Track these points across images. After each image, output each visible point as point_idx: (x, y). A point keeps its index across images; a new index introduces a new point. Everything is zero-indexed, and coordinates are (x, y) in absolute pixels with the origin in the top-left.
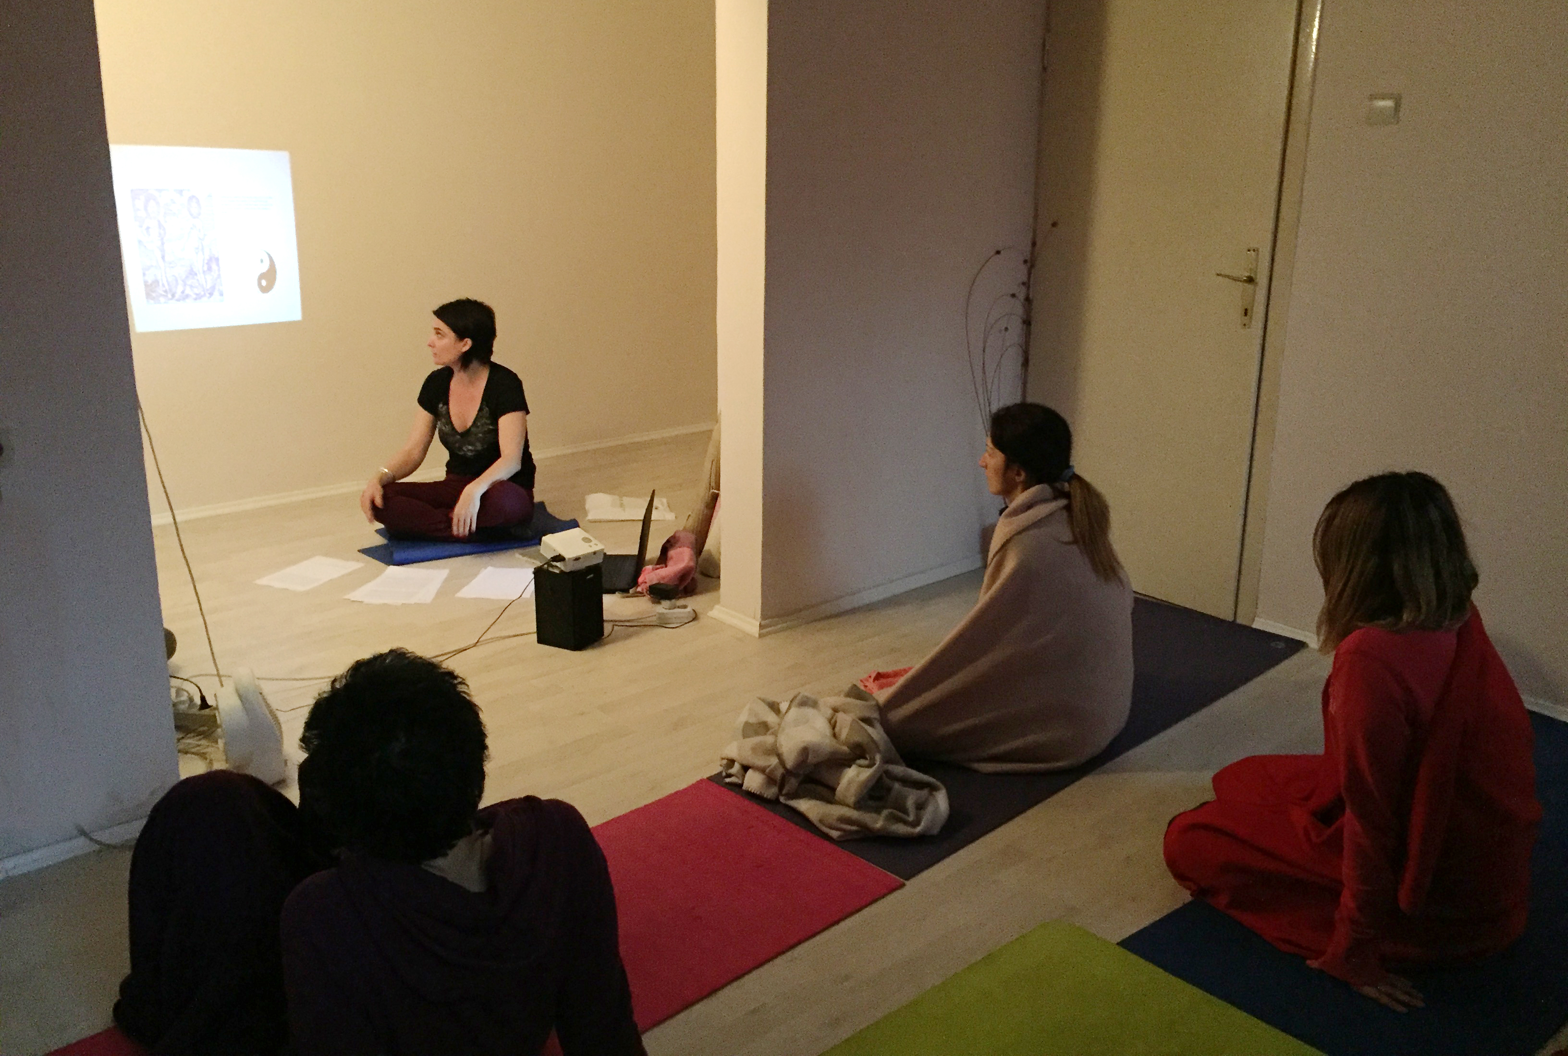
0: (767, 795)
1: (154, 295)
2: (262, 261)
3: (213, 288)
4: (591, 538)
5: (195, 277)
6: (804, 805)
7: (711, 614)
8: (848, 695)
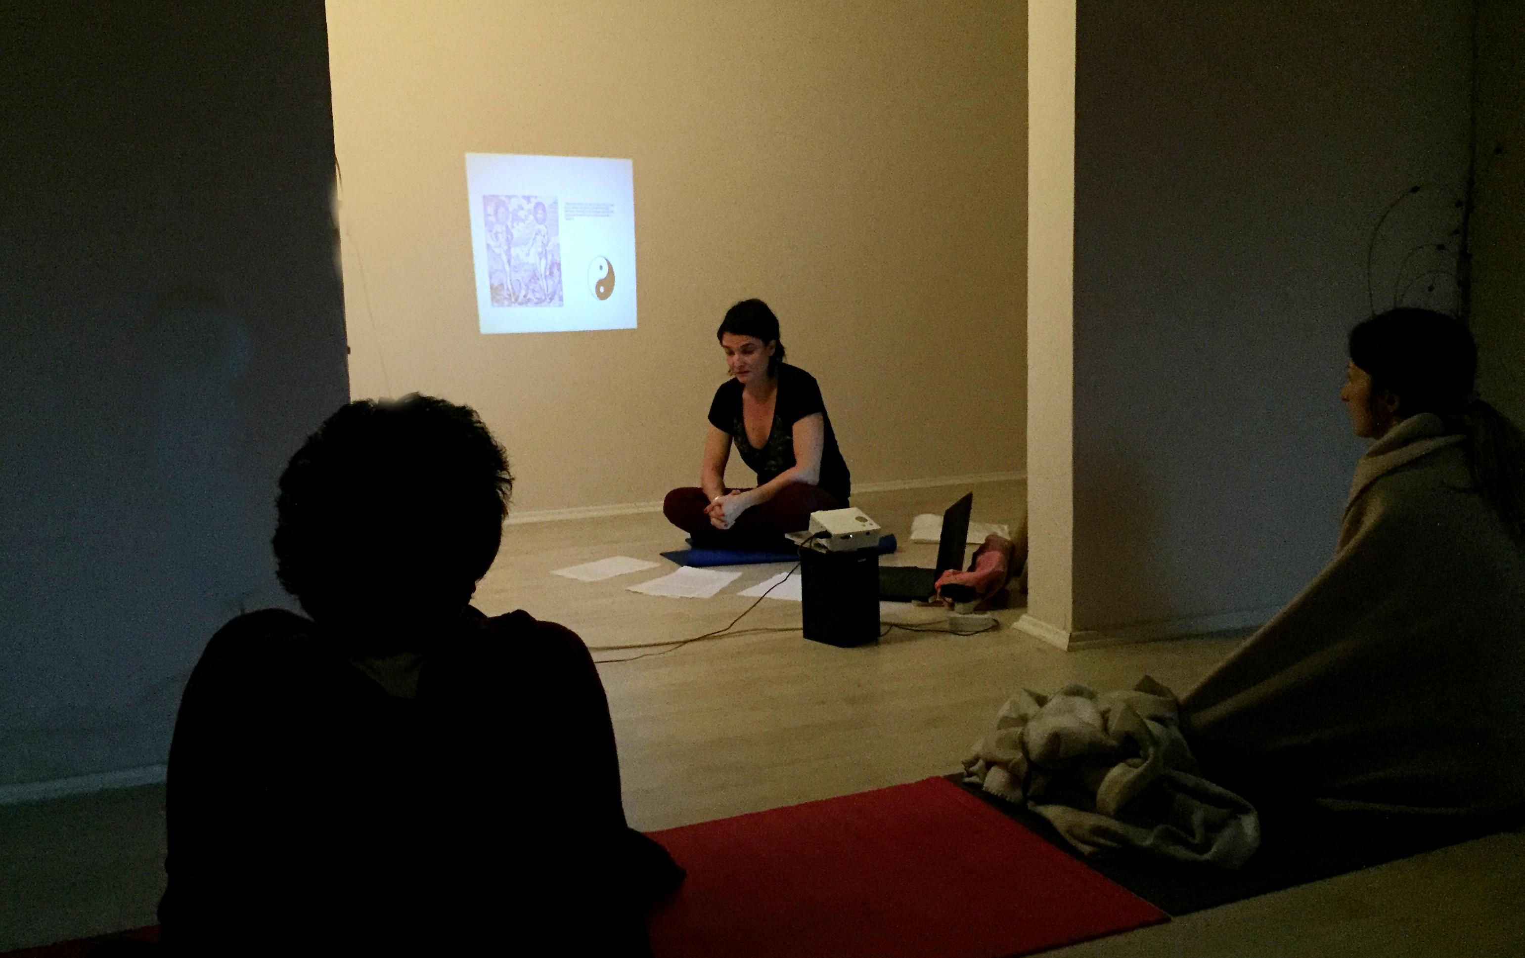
0: (1011, 798)
1: (498, 297)
2: (601, 267)
3: (554, 293)
4: (867, 518)
5: (538, 281)
6: (1053, 813)
7: (1015, 625)
8: (1138, 688)
